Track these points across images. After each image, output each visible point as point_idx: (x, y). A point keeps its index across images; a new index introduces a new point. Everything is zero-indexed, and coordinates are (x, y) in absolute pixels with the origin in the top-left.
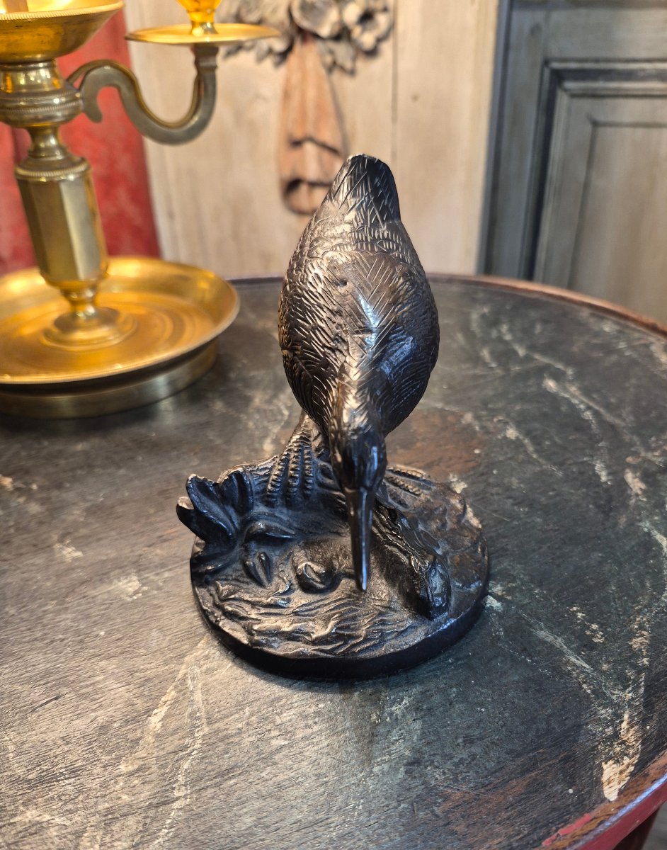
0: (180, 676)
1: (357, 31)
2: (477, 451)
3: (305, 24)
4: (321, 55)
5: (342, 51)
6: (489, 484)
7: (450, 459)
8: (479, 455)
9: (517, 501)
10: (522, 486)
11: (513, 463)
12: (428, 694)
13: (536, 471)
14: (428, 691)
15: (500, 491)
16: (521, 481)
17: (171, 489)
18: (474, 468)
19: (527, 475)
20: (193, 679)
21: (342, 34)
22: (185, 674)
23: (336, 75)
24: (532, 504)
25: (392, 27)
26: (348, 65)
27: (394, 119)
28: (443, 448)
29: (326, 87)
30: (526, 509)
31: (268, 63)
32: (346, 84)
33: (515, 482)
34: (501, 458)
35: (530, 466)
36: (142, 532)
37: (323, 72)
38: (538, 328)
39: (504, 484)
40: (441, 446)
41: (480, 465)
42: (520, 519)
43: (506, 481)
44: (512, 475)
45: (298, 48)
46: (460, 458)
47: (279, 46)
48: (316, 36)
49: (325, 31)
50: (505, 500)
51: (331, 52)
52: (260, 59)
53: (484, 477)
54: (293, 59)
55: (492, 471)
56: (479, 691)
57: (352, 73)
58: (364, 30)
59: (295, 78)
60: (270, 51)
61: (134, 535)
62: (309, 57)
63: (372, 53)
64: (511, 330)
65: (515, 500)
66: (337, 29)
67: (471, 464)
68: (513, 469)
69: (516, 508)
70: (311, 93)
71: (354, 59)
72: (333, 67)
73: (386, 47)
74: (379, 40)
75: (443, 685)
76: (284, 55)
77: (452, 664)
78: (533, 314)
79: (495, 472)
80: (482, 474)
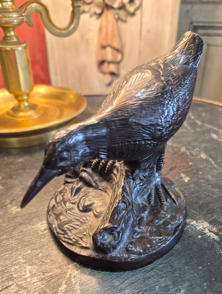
0: (68, 276)
1: (128, 6)
2: (190, 164)
3: (109, 3)
4: (114, 15)
5: (122, 13)
6: (199, 178)
7: (180, 167)
8: (192, 165)
9: (213, 186)
10: (213, 179)
11: (207, 169)
12: (193, 286)
13: (218, 172)
14: (192, 285)
15: (205, 181)
16: (213, 177)
17: (60, 179)
18: (191, 171)
19: (214, 174)
20: (74, 277)
21: (122, 7)
22: (70, 275)
23: (120, 23)
24: (220, 188)
25: (141, 5)
26: (124, 18)
27: (140, 39)
28: (175, 162)
29: (115, 27)
30: (218, 190)
31: (94, 18)
32: (123, 26)
33: (210, 178)
34: (201, 167)
35: (215, 170)
36: (47, 199)
37: (114, 21)
38: (204, 114)
39: (205, 178)
40: (174, 161)
41: (193, 170)
42: (216, 194)
43: (206, 177)
44: (208, 174)
45: (106, 12)
46: (184, 166)
47: (98, 11)
48: (112, 8)
49: (116, 5)
50: (208, 185)
51: (118, 14)
52: (91, 16)
53: (196, 175)
54: (103, 16)
55: (199, 172)
56: (217, 285)
57: (125, 22)
58: (131, 6)
59: (104, 23)
60: (95, 13)
61: (44, 200)
62: (110, 15)
63: (133, 14)
64: (193, 115)
65: (212, 185)
66: (120, 5)
67: (189, 169)
68: (208, 172)
69: (213, 189)
70: (110, 29)
71: (126, 16)
72: (119, 19)
73: (138, 12)
74: (136, 9)
75: (199, 282)
76: (100, 15)
77: (201, 269)
78: (200, 109)
79: (200, 173)
80: (195, 174)
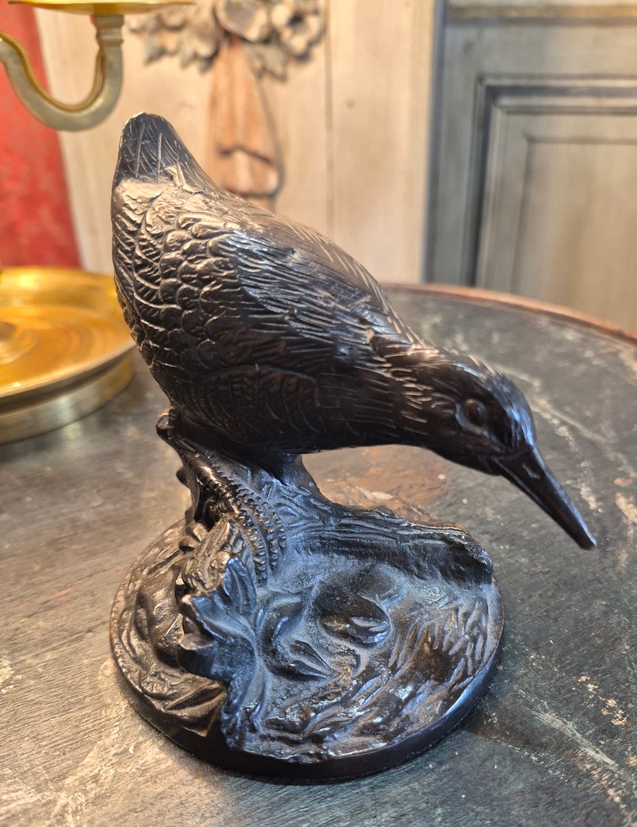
0: (57, 809)
1: (287, 34)
2: (442, 477)
3: (231, 26)
4: (250, 60)
5: (272, 56)
6: (459, 516)
7: (411, 487)
8: (444, 482)
9: (496, 536)
10: (499, 517)
11: (485, 490)
12: (404, 819)
13: (513, 499)
14: (404, 815)
15: (474, 526)
16: (498, 511)
17: (64, 537)
18: (439, 497)
19: (503, 504)
20: (75, 813)
21: (271, 37)
22: (65, 806)
23: (267, 82)
24: (513, 540)
25: (324, 31)
26: (279, 69)
27: (329, 127)
28: (401, 474)
29: (256, 93)
30: (507, 547)
31: (194, 69)
32: (278, 91)
33: (489, 513)
34: (471, 485)
35: (505, 493)
36: (21, 597)
37: (252, 77)
38: (496, 338)
39: (477, 516)
40: (399, 471)
41: (446, 494)
42: (502, 559)
43: (479, 512)
44: (486, 505)
45: (225, 52)
46: (423, 485)
47: (205, 50)
48: (244, 40)
49: (253, 33)
50: (481, 536)
51: (261, 57)
52: (185, 65)
53: (452, 508)
54: (220, 65)
55: (462, 499)
56: (473, 810)
57: (283, 78)
58: (295, 33)
59: (223, 83)
60: (195, 56)
61: (12, 601)
62: (238, 62)
63: (303, 58)
64: (466, 340)
65: (492, 535)
66: (266, 32)
67: (437, 492)
68: (486, 497)
69: (494, 545)
70: (240, 100)
71: (285, 64)
72: (263, 72)
73: (319, 52)
74: (312, 44)
75: (424, 805)
76: (210, 61)
77: (433, 770)
78: (489, 323)
79: (465, 501)
80: (450, 505)
